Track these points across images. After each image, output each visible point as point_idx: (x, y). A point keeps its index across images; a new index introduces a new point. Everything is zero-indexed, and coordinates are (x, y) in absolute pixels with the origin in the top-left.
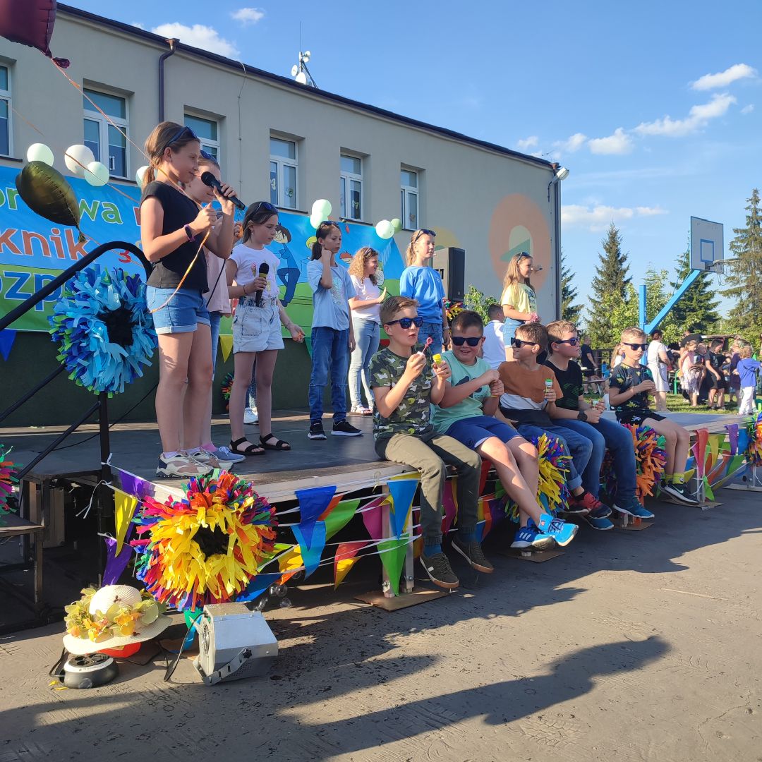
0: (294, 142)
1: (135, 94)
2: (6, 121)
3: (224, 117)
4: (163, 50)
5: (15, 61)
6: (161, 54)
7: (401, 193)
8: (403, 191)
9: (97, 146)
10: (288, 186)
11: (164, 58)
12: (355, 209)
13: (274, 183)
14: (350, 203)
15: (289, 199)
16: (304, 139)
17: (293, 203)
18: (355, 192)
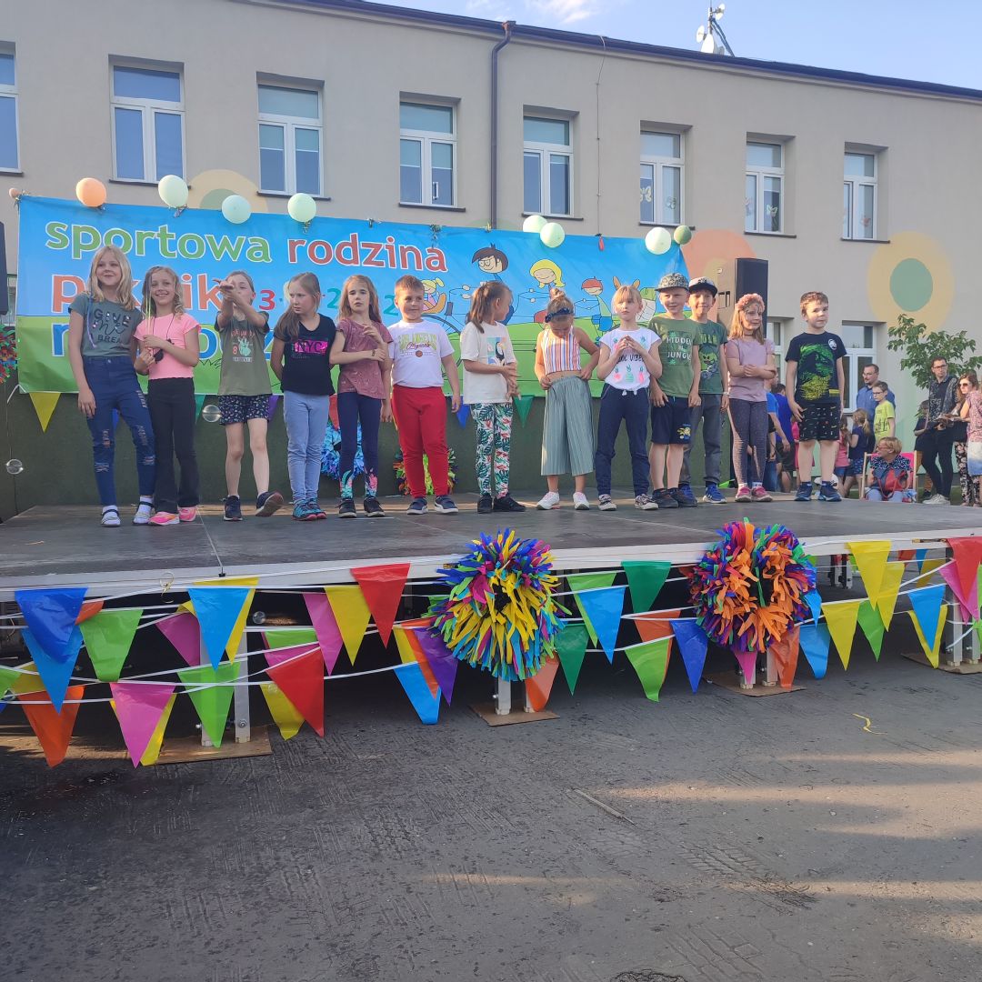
0: (679, 132)
1: (462, 100)
2: (317, 155)
3: (577, 113)
4: (496, 40)
5: (323, 82)
6: (493, 45)
7: (846, 187)
8: (850, 184)
9: (418, 171)
10: (672, 197)
11: (497, 49)
12: (773, 218)
13: (649, 192)
14: (764, 209)
15: (671, 212)
16: (691, 127)
17: (677, 216)
18: (773, 193)
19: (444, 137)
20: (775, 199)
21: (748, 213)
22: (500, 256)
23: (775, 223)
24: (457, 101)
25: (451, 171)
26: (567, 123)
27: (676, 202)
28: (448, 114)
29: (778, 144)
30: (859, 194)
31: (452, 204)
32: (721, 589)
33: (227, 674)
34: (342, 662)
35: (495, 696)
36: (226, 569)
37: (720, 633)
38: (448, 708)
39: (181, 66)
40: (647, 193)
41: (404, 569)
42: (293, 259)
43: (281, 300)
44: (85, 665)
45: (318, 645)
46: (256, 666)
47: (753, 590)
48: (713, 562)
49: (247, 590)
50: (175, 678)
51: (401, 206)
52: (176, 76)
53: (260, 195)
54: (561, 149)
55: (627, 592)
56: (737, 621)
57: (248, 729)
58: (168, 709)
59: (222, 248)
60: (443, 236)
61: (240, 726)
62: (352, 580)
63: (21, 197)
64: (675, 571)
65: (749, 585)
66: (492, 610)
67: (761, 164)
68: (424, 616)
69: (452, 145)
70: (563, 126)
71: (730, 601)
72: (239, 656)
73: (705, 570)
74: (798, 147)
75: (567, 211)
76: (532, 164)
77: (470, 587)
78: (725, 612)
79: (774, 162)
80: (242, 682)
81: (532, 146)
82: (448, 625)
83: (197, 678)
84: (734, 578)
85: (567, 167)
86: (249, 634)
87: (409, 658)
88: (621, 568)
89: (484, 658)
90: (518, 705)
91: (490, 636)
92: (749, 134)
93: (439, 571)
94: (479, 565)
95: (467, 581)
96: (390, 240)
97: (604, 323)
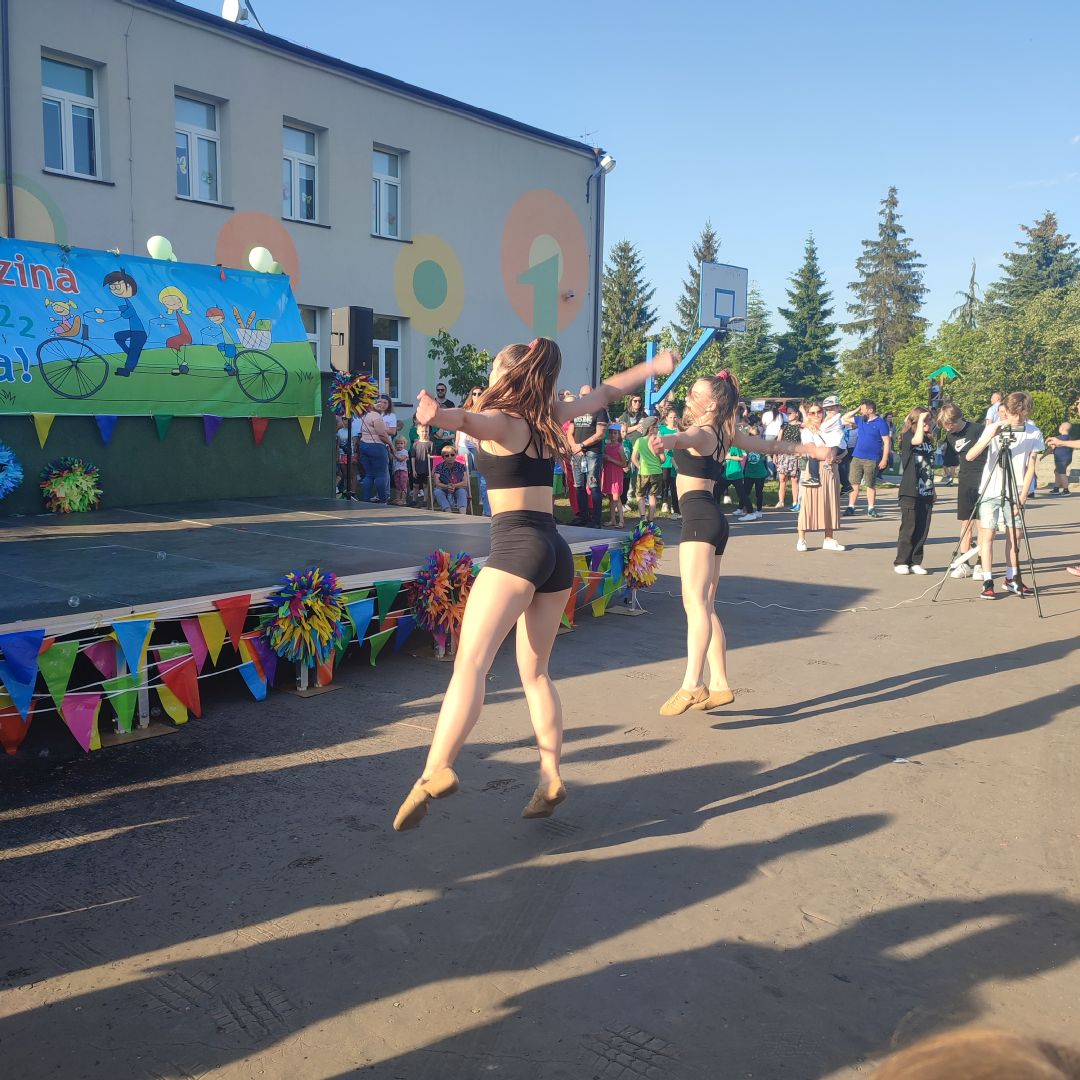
3: (104, 65)
7: (374, 184)
8: (377, 181)
10: (206, 169)
12: (307, 205)
13: (184, 163)
14: (298, 196)
15: (207, 187)
16: (227, 101)
17: (214, 193)
18: (307, 181)
20: (309, 187)
21: (285, 197)
22: (130, 281)
23: (310, 214)
26: (89, 72)
27: (212, 177)
29: (314, 133)
30: (384, 191)
32: (430, 595)
33: (132, 683)
34: (208, 666)
35: (298, 679)
36: (135, 608)
37: (427, 624)
38: (273, 689)
40: (181, 163)
41: (247, 599)
44: (41, 685)
45: (192, 656)
46: (153, 673)
48: (426, 579)
49: (150, 621)
50: (100, 688)
54: (83, 101)
55: (376, 601)
56: (439, 616)
57: (147, 720)
58: (98, 710)
60: (73, 256)
61: (143, 716)
62: (214, 608)
65: (447, 592)
66: (303, 621)
67: (295, 150)
68: (257, 629)
70: (83, 73)
71: (435, 602)
72: (143, 668)
73: (420, 584)
74: (331, 139)
77: (290, 607)
78: (432, 610)
79: (307, 148)
80: (144, 687)
81: (54, 94)
82: (275, 633)
83: (115, 687)
84: (438, 588)
85: (90, 123)
86: (148, 652)
87: (247, 658)
88: (373, 586)
89: (297, 655)
90: (311, 685)
91: (301, 637)
92: (286, 118)
93: (267, 598)
94: (295, 592)
95: (287, 604)
96: (19, 258)
97: (229, 350)
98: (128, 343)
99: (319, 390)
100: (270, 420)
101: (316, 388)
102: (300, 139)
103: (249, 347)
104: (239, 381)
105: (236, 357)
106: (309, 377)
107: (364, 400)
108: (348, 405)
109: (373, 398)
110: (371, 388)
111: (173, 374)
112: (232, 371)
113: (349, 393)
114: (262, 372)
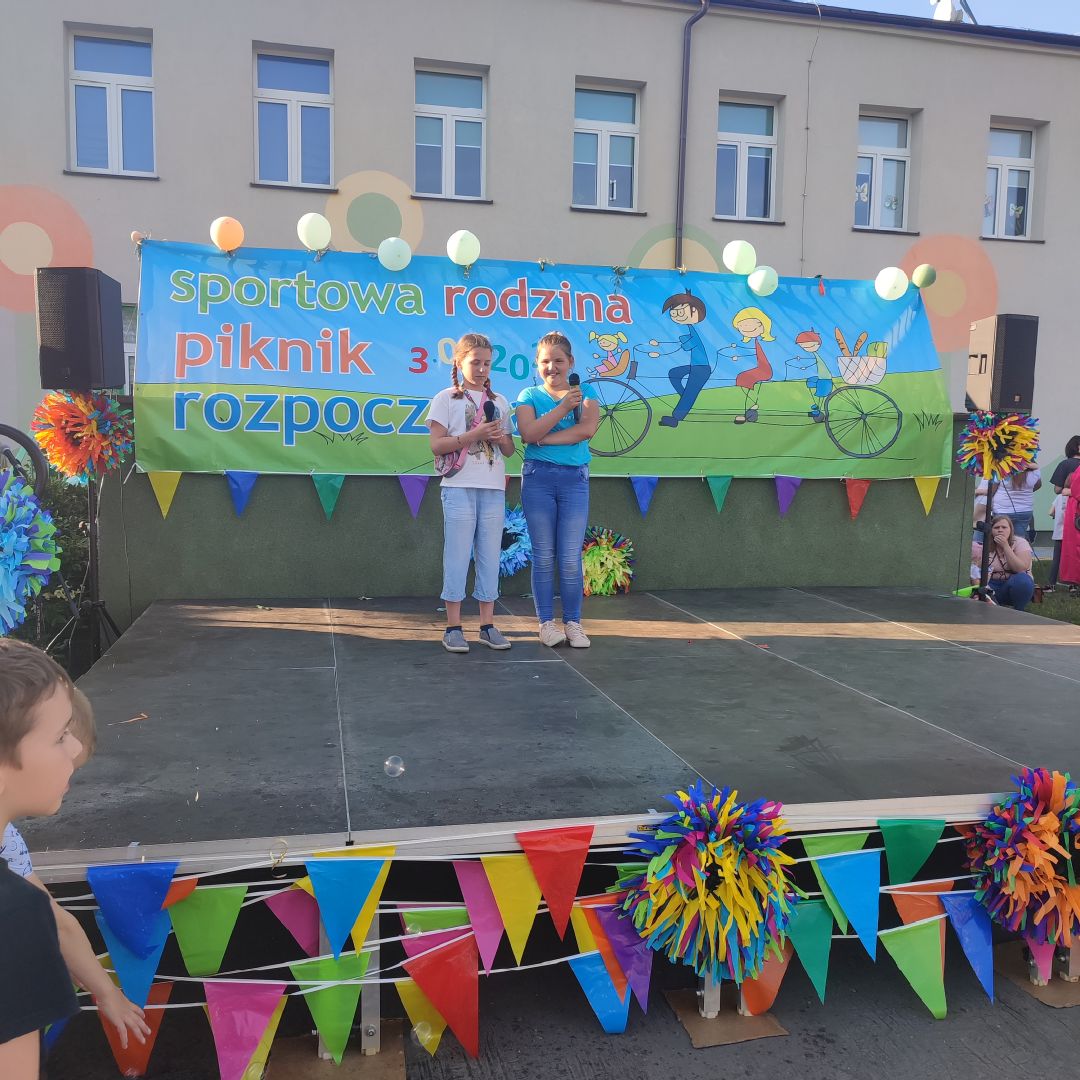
1: (648, 84)
2: (479, 151)
3: (784, 97)
5: (489, 67)
9: (594, 169)
10: (892, 193)
11: (692, 22)
12: (1016, 218)
13: (866, 189)
14: (1005, 209)
15: (891, 214)
16: (922, 109)
17: (899, 221)
18: (1019, 189)
19: (624, 128)
20: (1021, 196)
21: (987, 213)
22: (698, 305)
23: (1019, 225)
24: (641, 86)
25: (632, 169)
27: (898, 202)
28: (631, 99)
29: (1029, 130)
31: (631, 206)
32: (1014, 858)
33: (351, 969)
35: (698, 993)
36: (356, 836)
37: (1008, 916)
39: (331, 53)
40: (863, 191)
41: (586, 834)
42: (450, 311)
43: (435, 361)
44: (172, 959)
45: (470, 930)
46: (390, 956)
47: (1060, 867)
48: (1005, 823)
49: (381, 862)
50: (286, 974)
51: (573, 210)
52: (326, 64)
53: (413, 198)
54: (762, 141)
55: (884, 856)
58: (276, 1017)
59: (368, 298)
60: (629, 279)
61: (368, 1034)
62: (518, 847)
63: (143, 241)
64: (949, 831)
65: (1056, 861)
66: (702, 890)
67: (1007, 158)
68: (610, 890)
69: (633, 138)
70: (764, 111)
71: (1024, 878)
72: (367, 945)
73: (991, 831)
74: (1052, 134)
75: (766, 213)
76: (727, 157)
77: (673, 860)
78: (1017, 890)
79: (1021, 151)
80: (371, 979)
81: (728, 138)
82: (642, 906)
83: (314, 974)
84: (1032, 847)
85: (767, 162)
88: (878, 828)
89: (688, 954)
91: (697, 921)
92: (994, 119)
93: (632, 835)
95: (670, 851)
96: (565, 286)
97: (821, 386)
98: (684, 383)
99: (949, 439)
100: (872, 483)
101: (945, 436)
102: (1014, 141)
103: (852, 381)
104: (829, 430)
105: (830, 396)
106: (935, 421)
107: (1015, 453)
108: (987, 459)
109: (1030, 450)
110: (1027, 434)
111: (737, 422)
112: (819, 416)
113: (989, 442)
114: (863, 416)
